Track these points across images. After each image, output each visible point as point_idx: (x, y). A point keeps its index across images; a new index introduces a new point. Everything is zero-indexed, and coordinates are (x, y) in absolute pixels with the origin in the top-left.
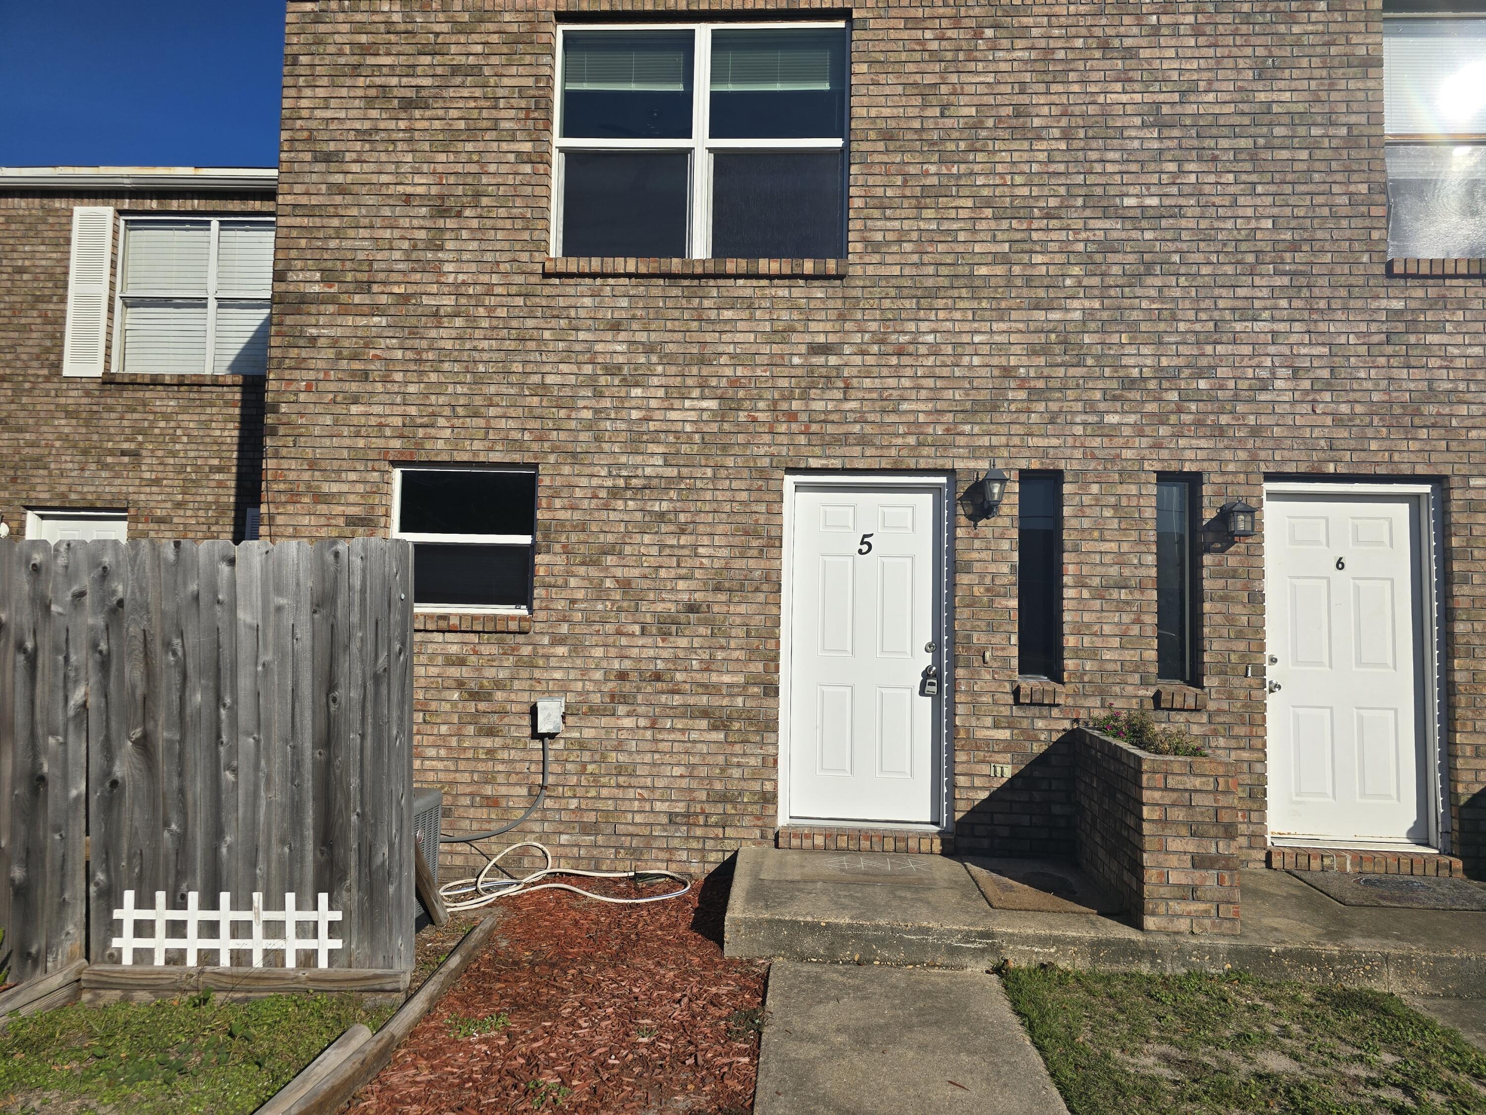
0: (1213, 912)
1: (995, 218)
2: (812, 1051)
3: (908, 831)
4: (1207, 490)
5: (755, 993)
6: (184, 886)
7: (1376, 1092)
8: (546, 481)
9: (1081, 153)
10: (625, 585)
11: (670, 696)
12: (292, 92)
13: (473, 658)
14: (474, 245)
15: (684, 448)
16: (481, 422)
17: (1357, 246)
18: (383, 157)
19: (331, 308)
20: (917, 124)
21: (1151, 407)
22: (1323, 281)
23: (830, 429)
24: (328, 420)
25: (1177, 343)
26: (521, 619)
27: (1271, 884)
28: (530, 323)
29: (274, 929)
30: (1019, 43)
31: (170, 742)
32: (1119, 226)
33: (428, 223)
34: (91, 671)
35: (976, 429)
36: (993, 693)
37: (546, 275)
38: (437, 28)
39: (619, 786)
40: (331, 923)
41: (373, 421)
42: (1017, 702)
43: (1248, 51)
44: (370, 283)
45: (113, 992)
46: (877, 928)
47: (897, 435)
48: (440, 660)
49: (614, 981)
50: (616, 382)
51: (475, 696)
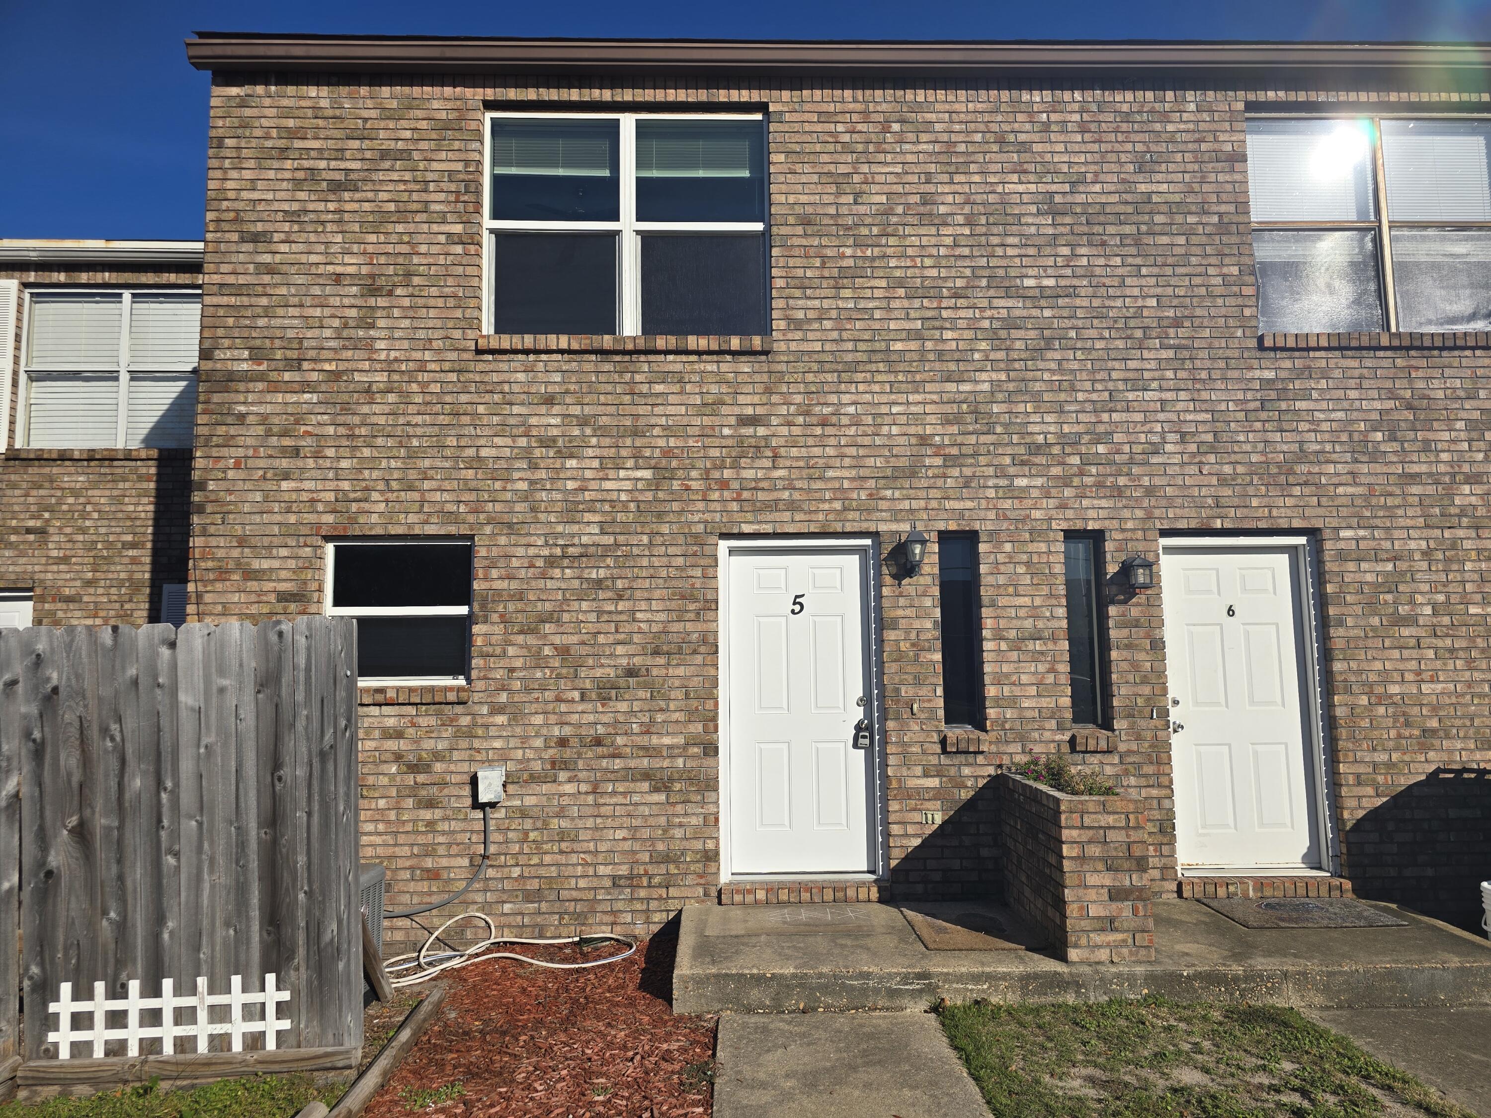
0: (1130, 941)
1: (908, 297)
2: (764, 1097)
3: (846, 881)
4: (1109, 546)
5: (705, 1047)
6: (124, 976)
7: (1277, 1098)
8: (482, 552)
9: (983, 238)
10: (563, 651)
11: (611, 760)
12: (218, 174)
13: (411, 731)
14: (406, 323)
15: (620, 517)
16: (416, 496)
17: (1231, 322)
18: (313, 238)
19: (260, 386)
20: (832, 210)
21: (1056, 471)
22: (1204, 354)
23: (761, 496)
24: (258, 497)
25: (1077, 412)
26: (460, 689)
27: (1182, 913)
28: (464, 398)
29: (220, 1014)
30: (924, 137)
31: (108, 829)
32: (1020, 305)
33: (359, 302)
34: (24, 760)
35: (897, 494)
36: (922, 744)
37: (479, 352)
38: (365, 114)
39: (561, 852)
40: (278, 1004)
41: (305, 497)
42: (944, 751)
43: (1129, 147)
44: (300, 360)
45: (51, 1088)
46: (820, 975)
47: (824, 501)
48: (377, 734)
49: (565, 1044)
50: (551, 454)
51: (414, 768)
